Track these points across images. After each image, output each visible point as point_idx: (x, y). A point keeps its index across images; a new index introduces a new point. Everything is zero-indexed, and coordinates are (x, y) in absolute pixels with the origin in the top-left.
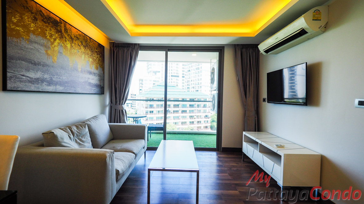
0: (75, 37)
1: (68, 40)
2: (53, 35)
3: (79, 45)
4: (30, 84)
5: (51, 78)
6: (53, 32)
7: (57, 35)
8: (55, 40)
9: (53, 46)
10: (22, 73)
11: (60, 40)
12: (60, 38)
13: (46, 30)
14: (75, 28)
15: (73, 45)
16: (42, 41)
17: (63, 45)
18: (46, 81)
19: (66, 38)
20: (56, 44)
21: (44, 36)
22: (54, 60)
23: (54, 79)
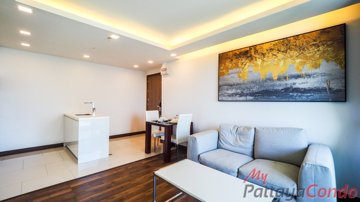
0: (267, 50)
1: (259, 58)
2: (244, 62)
3: (273, 55)
4: (229, 97)
5: (242, 91)
6: (244, 60)
7: (247, 60)
8: (245, 65)
9: (244, 70)
10: (225, 92)
11: (249, 63)
12: (250, 61)
13: (238, 62)
14: (268, 42)
15: (265, 59)
16: (236, 71)
17: (253, 65)
18: (238, 94)
19: (256, 58)
20: (246, 67)
21: (237, 66)
22: (245, 79)
23: (244, 92)
